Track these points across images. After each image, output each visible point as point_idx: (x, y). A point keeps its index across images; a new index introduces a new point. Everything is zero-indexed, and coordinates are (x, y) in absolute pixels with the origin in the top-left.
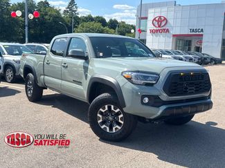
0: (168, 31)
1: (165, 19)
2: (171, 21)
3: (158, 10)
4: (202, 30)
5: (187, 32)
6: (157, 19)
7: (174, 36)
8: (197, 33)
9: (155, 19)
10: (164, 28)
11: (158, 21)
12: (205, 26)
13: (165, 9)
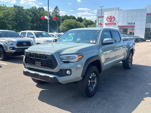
0: (115, 24)
1: (114, 17)
2: (117, 19)
3: (110, 12)
4: (134, 24)
5: (126, 24)
6: (109, 17)
7: (118, 26)
8: (132, 25)
9: (108, 18)
10: (113, 22)
11: (110, 19)
12: (136, 21)
13: (113, 12)
